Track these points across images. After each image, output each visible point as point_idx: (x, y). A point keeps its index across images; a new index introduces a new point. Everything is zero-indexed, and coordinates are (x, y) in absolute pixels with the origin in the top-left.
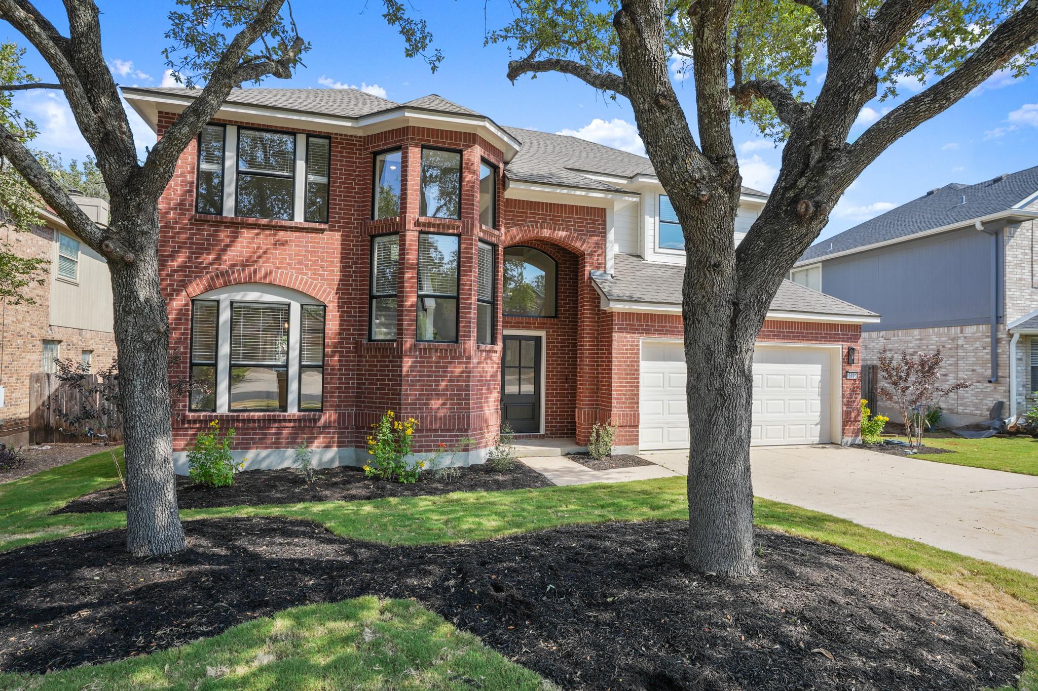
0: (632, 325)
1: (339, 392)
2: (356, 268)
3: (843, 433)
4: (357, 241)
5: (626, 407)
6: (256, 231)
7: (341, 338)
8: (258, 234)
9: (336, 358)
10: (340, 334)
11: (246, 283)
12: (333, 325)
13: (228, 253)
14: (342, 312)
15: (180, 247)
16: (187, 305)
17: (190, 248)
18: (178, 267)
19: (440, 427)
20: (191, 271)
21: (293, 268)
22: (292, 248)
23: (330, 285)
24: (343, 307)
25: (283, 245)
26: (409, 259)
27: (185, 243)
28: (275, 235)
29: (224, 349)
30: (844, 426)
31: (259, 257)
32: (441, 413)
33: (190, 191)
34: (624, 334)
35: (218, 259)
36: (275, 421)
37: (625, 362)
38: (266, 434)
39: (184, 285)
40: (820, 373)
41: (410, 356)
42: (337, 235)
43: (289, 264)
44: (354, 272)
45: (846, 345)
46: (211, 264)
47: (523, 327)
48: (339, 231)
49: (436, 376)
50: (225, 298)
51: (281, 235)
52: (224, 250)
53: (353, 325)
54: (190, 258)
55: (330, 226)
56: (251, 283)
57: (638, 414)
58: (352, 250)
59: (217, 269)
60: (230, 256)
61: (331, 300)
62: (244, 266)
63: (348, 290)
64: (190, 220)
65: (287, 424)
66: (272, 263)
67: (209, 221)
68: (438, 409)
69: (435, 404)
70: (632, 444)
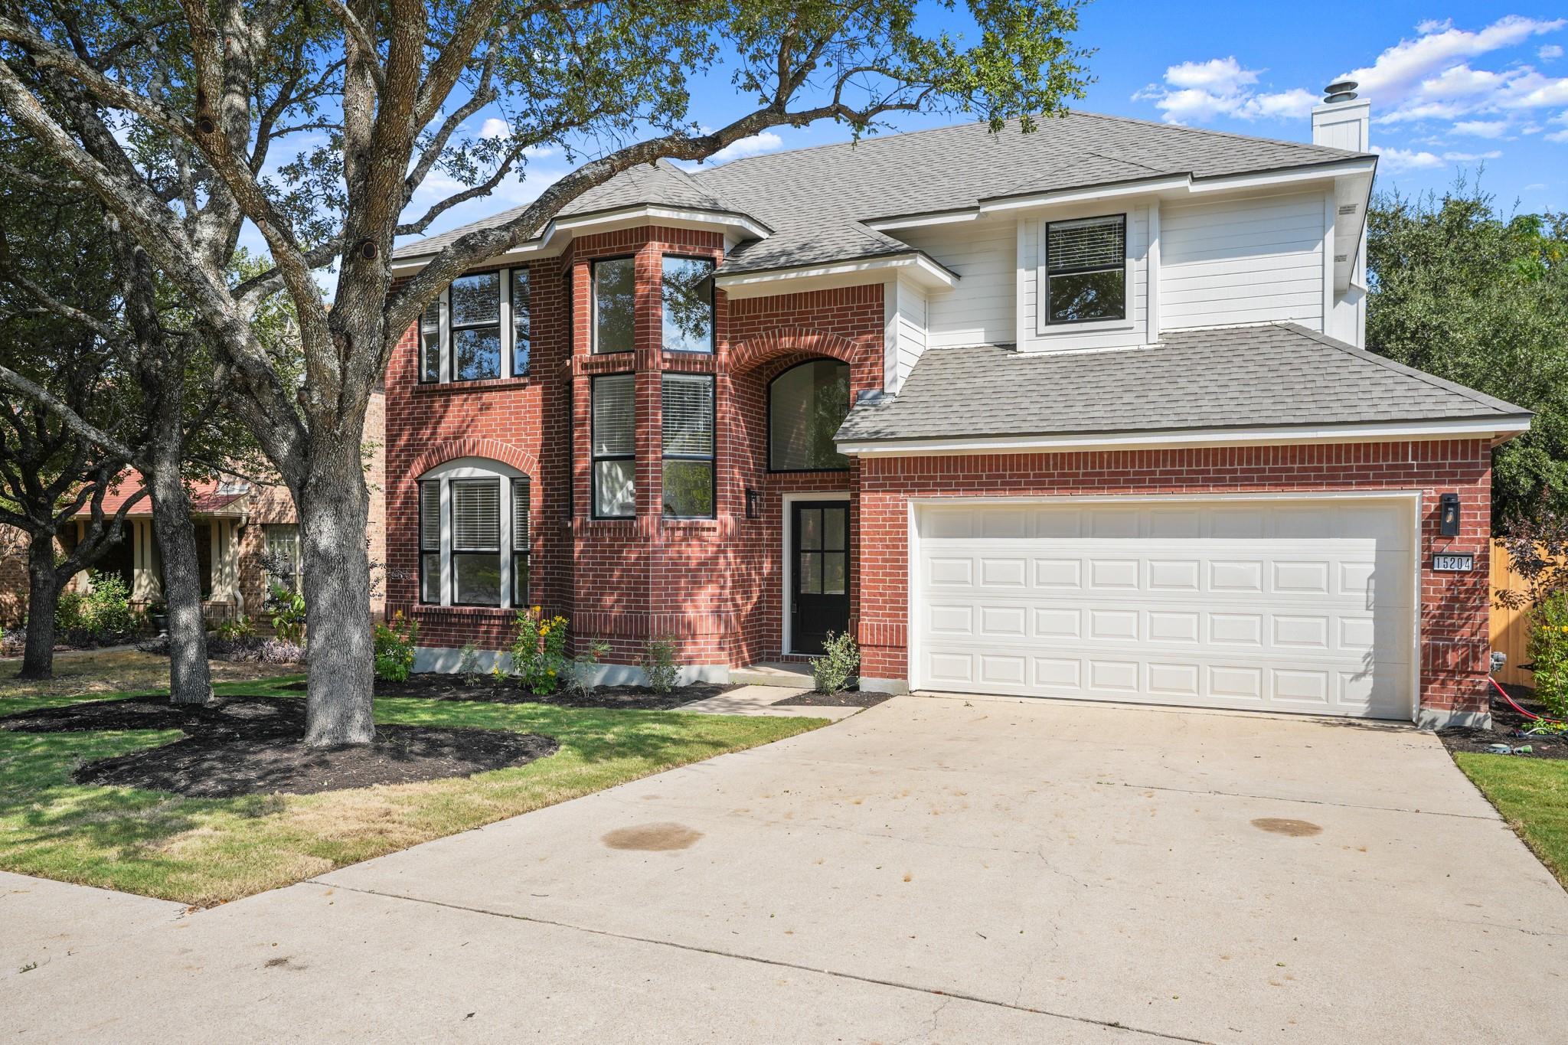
0: (894, 478)
1: (545, 585)
2: (559, 427)
3: (1423, 700)
4: (559, 393)
5: (883, 615)
6: (465, 396)
7: (546, 518)
8: (466, 400)
9: (540, 543)
10: (544, 512)
11: (457, 458)
12: (536, 500)
13: (443, 425)
14: (546, 484)
15: (405, 425)
16: (411, 487)
17: (412, 424)
18: (405, 445)
19: (615, 631)
20: (414, 449)
21: (498, 436)
22: (496, 413)
23: (532, 451)
24: (546, 479)
25: (488, 409)
26: (577, 413)
27: (408, 419)
28: (481, 398)
29: (445, 534)
30: (1425, 683)
31: (468, 426)
32: (616, 612)
33: (410, 361)
34: (880, 495)
35: (433, 433)
36: (486, 618)
37: (881, 540)
38: (478, 632)
39: (408, 464)
40: (1373, 558)
41: (581, 539)
42: (538, 388)
43: (495, 431)
44: (556, 433)
45: (1432, 491)
46: (429, 439)
47: (816, 488)
48: (540, 383)
49: (610, 564)
50: (443, 476)
51: (486, 397)
52: (439, 423)
53: (557, 501)
54: (412, 435)
55: (531, 379)
56: (461, 459)
57: (905, 628)
58: (553, 405)
59: (434, 444)
60: (443, 429)
61: (533, 471)
62: (455, 438)
63: (551, 456)
64: (412, 393)
65: (497, 622)
66: (480, 431)
67: (425, 392)
68: (612, 607)
69: (608, 600)
70: (895, 677)
